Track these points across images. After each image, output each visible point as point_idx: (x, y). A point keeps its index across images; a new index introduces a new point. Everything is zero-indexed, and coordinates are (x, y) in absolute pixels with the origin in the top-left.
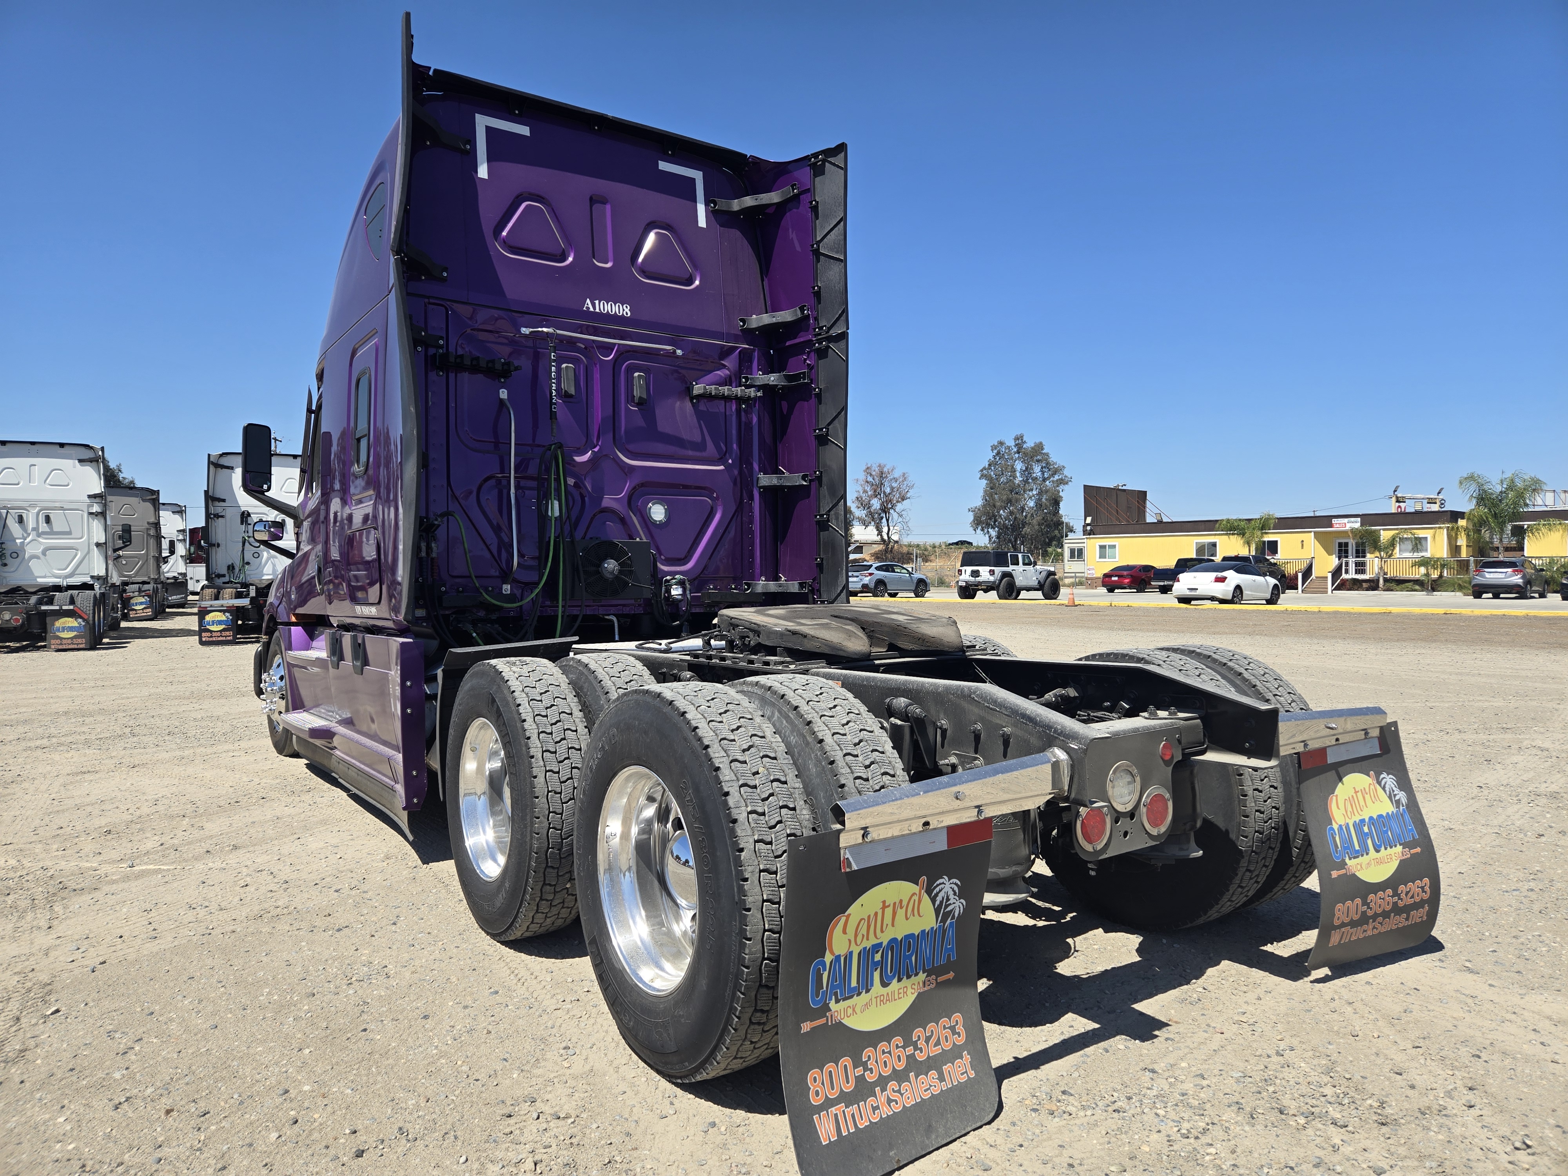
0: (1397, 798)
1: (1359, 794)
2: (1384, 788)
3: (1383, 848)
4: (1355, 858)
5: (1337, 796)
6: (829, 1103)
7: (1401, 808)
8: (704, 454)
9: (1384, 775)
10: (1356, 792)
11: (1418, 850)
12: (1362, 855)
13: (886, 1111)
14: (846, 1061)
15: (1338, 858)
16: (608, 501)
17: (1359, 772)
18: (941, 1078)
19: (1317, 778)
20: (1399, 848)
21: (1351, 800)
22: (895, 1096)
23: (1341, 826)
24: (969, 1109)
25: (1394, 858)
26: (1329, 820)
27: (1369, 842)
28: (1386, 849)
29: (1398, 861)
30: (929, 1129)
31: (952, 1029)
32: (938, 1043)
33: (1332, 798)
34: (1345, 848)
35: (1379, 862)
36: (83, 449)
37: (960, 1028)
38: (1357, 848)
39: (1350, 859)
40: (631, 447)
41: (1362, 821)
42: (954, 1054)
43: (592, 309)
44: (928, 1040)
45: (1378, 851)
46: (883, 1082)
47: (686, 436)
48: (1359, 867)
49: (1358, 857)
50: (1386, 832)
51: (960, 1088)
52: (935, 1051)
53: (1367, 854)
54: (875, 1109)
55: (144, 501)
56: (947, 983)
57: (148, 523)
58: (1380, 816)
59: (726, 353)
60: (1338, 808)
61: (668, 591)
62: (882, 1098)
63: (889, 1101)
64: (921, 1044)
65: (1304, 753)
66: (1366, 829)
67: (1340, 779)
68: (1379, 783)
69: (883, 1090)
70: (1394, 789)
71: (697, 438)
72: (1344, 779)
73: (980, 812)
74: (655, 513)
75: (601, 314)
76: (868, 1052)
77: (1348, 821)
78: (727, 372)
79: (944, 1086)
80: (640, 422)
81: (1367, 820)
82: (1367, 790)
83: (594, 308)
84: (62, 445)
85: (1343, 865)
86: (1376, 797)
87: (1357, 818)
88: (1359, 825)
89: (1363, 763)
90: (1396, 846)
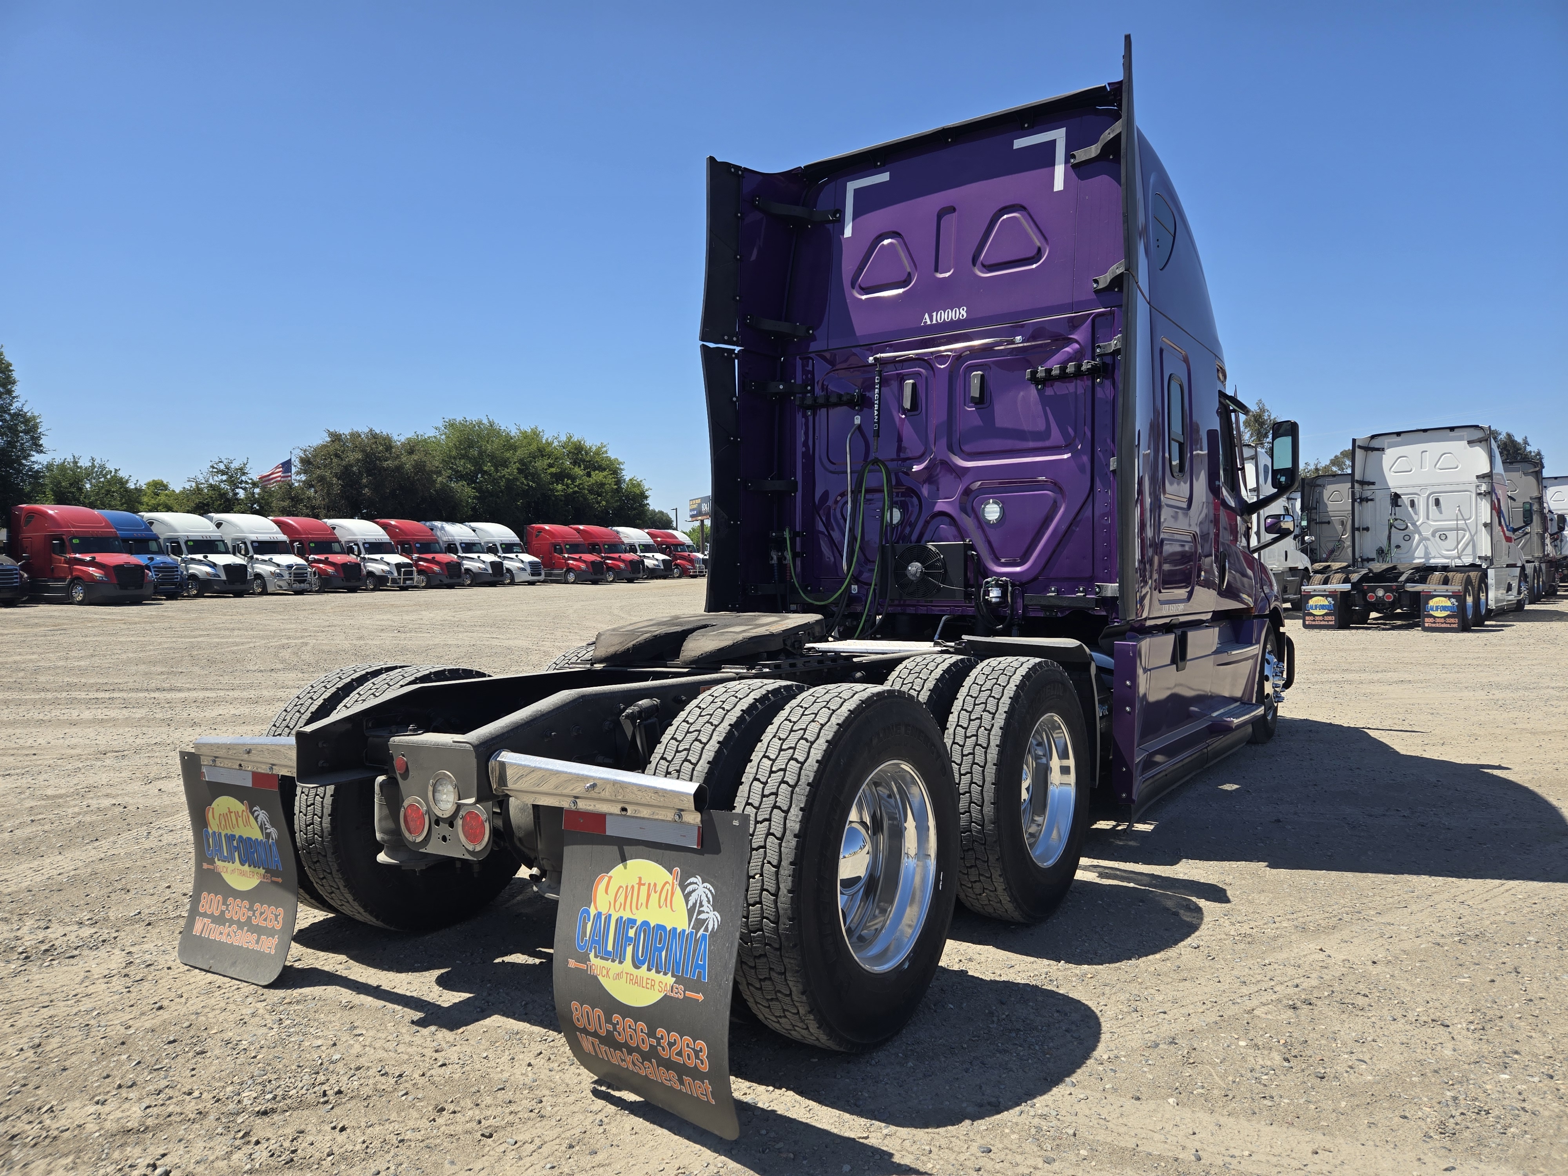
0: (702, 916)
1: (644, 889)
2: (687, 897)
3: (645, 967)
4: (602, 958)
5: (610, 878)
6: (204, 915)
7: (701, 932)
8: (1047, 444)
9: (698, 879)
10: (640, 884)
11: (700, 997)
12: (613, 961)
13: (224, 939)
14: (220, 898)
15: (581, 948)
16: (941, 505)
17: (657, 862)
18: (257, 942)
19: (589, 847)
20: (669, 980)
21: (628, 891)
22: (232, 934)
23: (599, 915)
24: (258, 970)
25: (657, 987)
26: (588, 899)
27: (629, 950)
28: (649, 970)
29: (662, 995)
30: (234, 964)
31: (276, 916)
32: (265, 920)
33: (603, 878)
34: (594, 941)
35: (636, 981)
36: (1472, 429)
37: (280, 918)
38: (610, 948)
39: (596, 956)
40: (966, 448)
41: (632, 922)
42: (271, 933)
43: (929, 323)
44: (261, 914)
45: (637, 967)
46: (231, 922)
47: (1026, 426)
48: (605, 972)
49: (607, 960)
50: (661, 950)
51: (262, 955)
52: (263, 924)
53: (621, 962)
54: (221, 933)
55: (1526, 474)
56: (276, 883)
57: (1531, 498)
58: (661, 927)
59: (1074, 324)
60: (606, 892)
61: (987, 593)
62: (227, 930)
63: (229, 935)
64: (257, 913)
65: (569, 812)
66: (631, 933)
67: (624, 859)
68: (683, 887)
69: (230, 927)
70: (705, 903)
71: (1041, 426)
72: (629, 863)
73: (271, 769)
74: (989, 513)
75: (938, 324)
76: (230, 900)
77: (612, 912)
78: (1076, 346)
79: (257, 948)
80: (977, 422)
81: (638, 923)
82: (659, 888)
83: (931, 320)
84: (1452, 429)
85: (585, 959)
86: (669, 902)
87: (626, 915)
88: (624, 924)
89: (668, 852)
90: (665, 974)
